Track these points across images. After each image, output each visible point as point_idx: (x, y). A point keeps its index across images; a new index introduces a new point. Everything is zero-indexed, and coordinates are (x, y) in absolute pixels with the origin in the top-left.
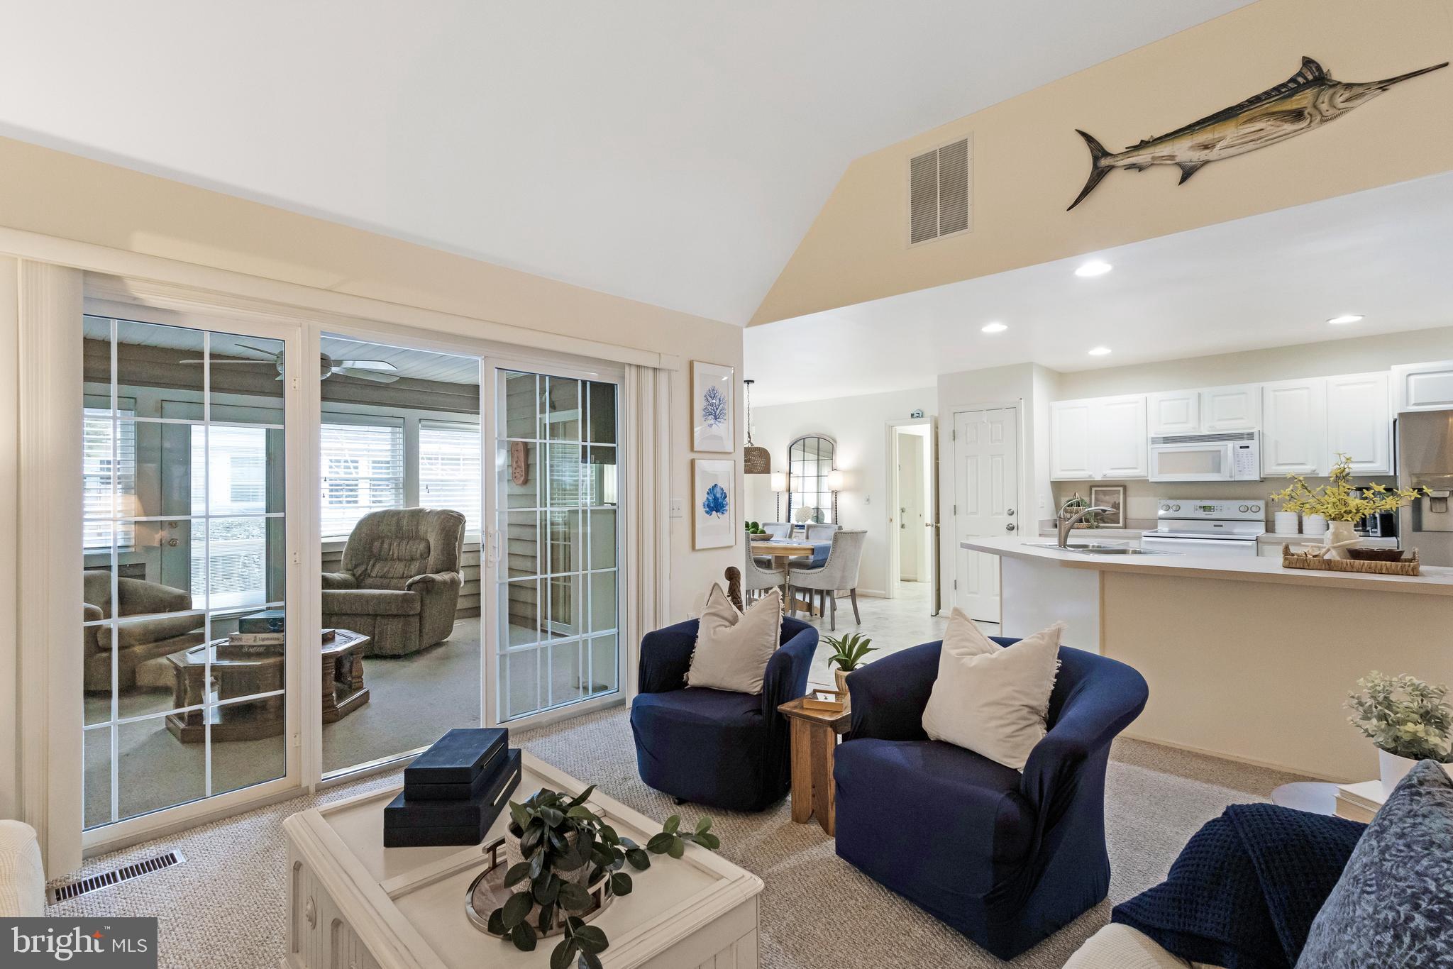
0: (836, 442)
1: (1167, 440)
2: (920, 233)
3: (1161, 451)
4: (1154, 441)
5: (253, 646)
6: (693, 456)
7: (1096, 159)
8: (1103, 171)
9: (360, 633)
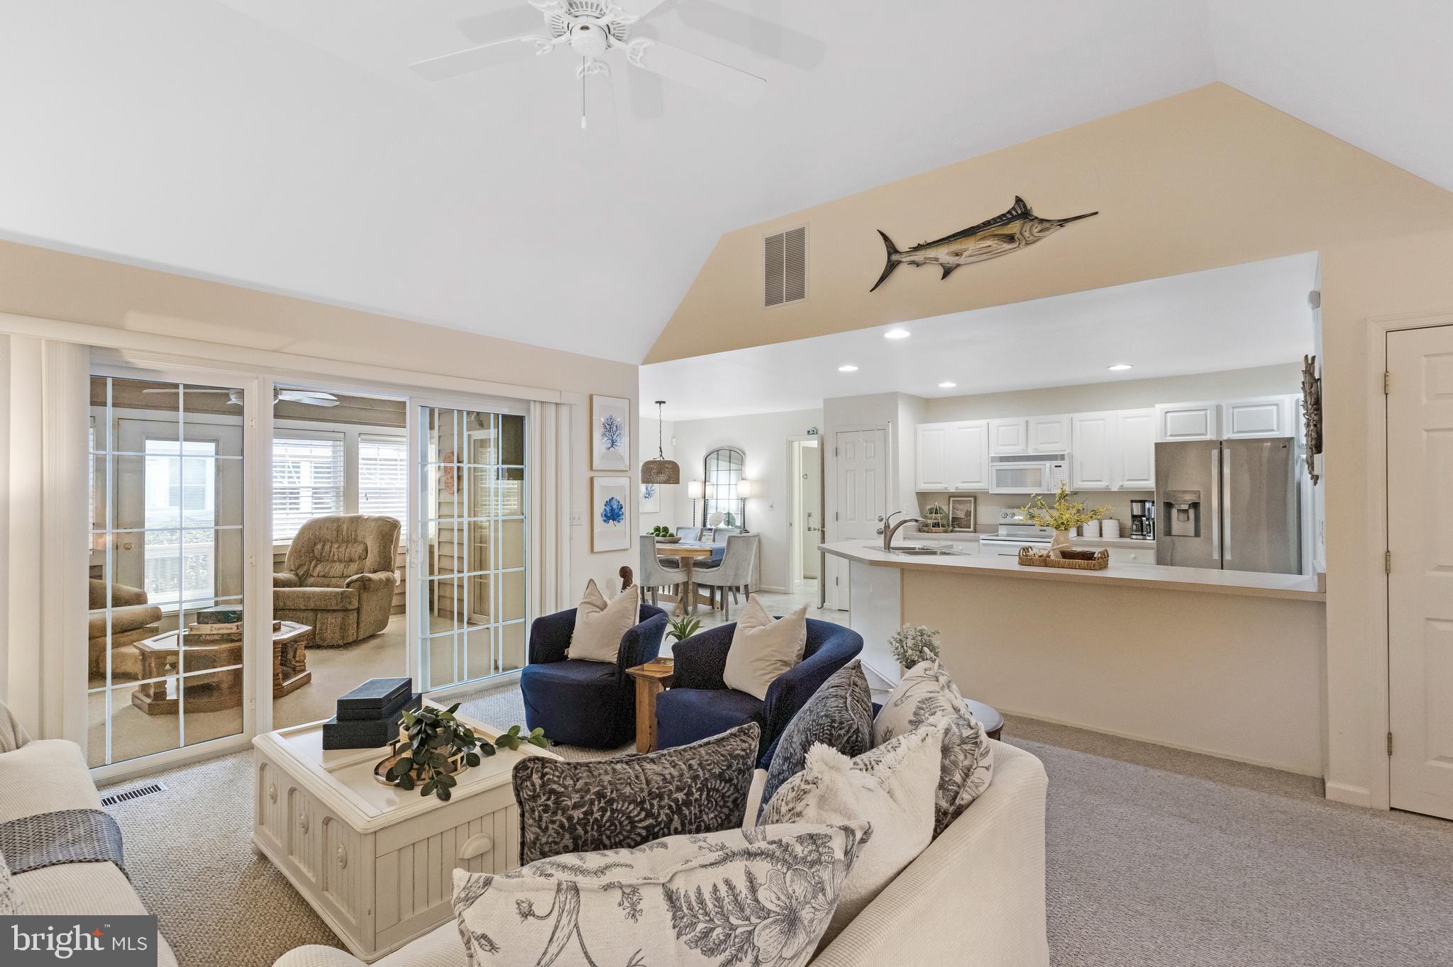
0: (745, 454)
1: (1003, 459)
2: (772, 298)
3: (998, 468)
4: (993, 460)
5: (210, 635)
6: (592, 474)
7: (889, 254)
8: (893, 264)
9: (303, 623)
